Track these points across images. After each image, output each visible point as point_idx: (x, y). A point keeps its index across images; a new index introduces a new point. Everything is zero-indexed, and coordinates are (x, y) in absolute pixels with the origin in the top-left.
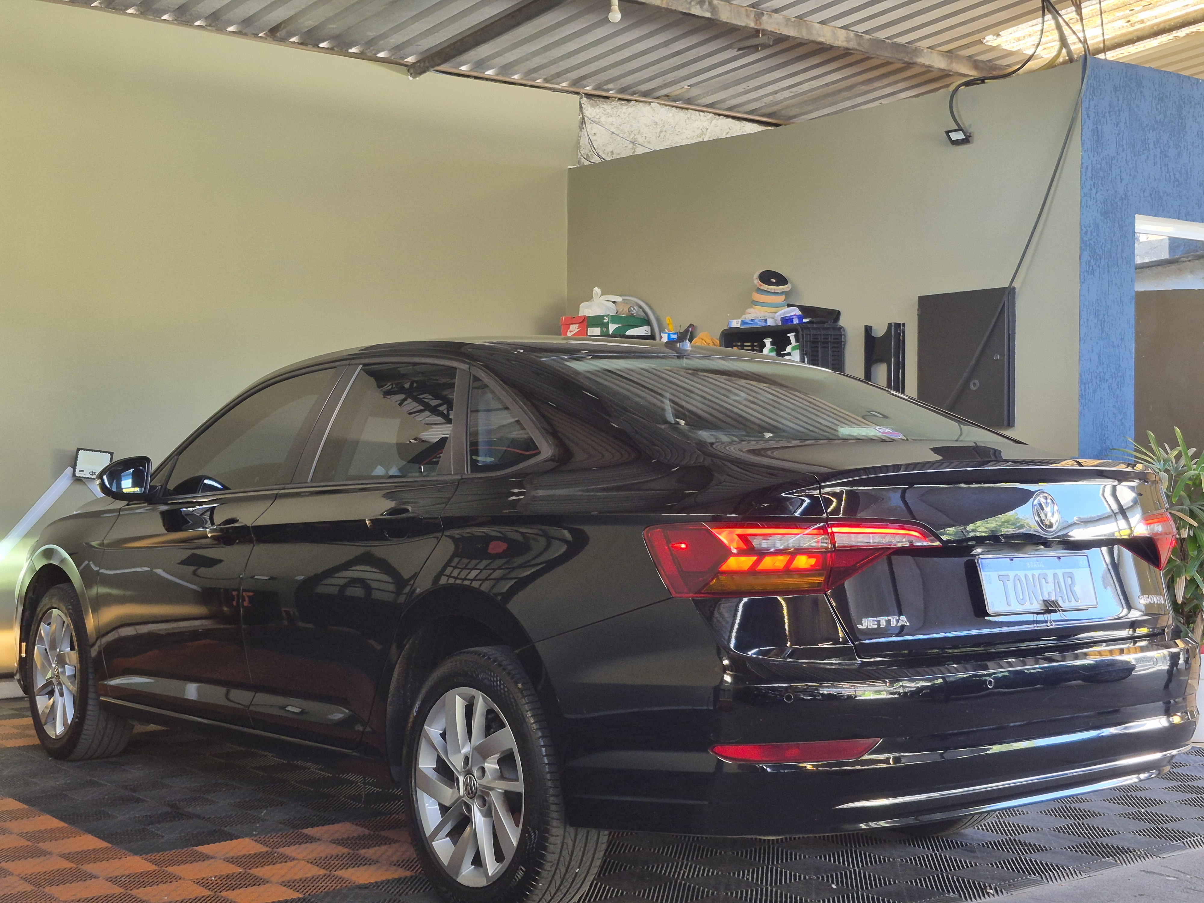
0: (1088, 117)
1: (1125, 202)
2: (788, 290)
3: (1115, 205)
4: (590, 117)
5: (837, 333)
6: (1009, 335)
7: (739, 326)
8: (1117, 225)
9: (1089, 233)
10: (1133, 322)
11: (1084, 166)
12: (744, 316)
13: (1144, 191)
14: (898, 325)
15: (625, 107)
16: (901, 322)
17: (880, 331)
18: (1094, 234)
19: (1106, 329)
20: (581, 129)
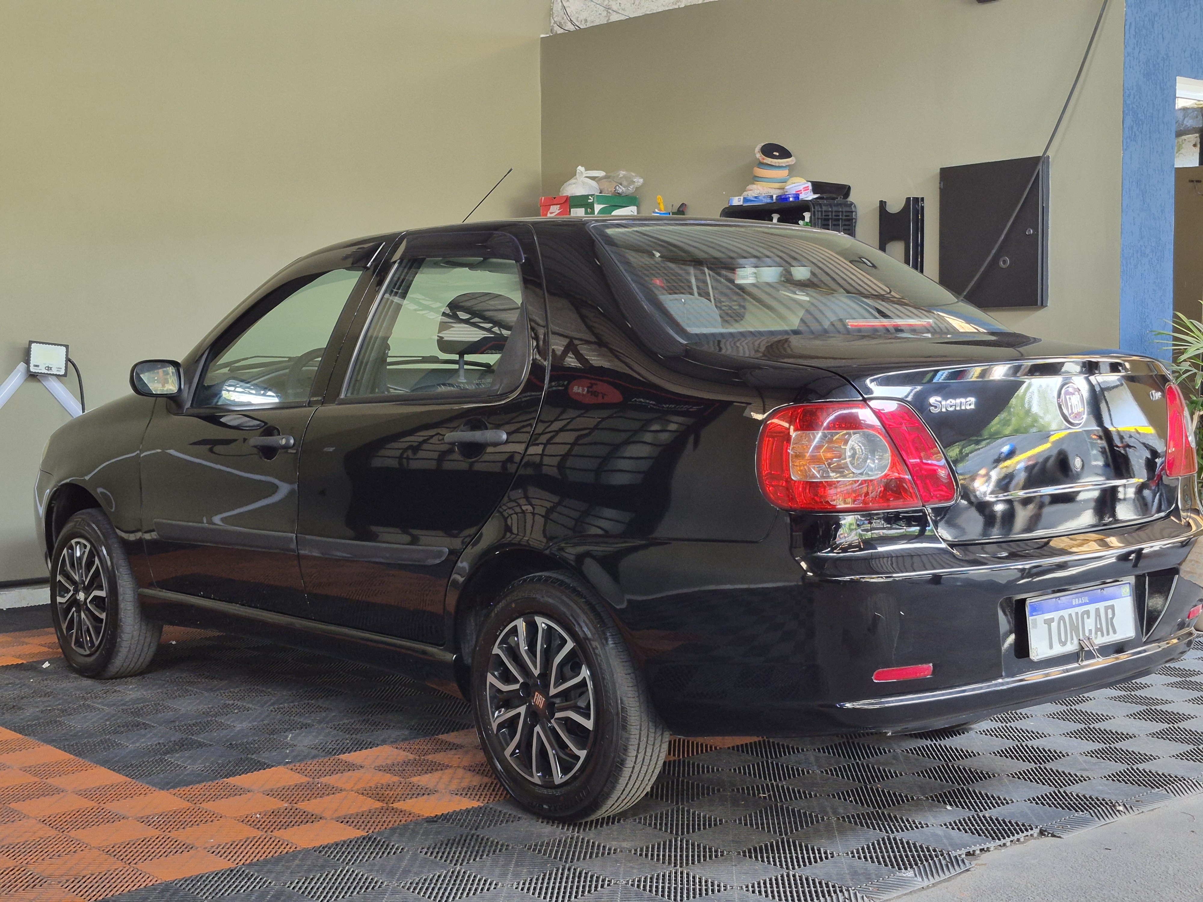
1: (1167, 62)
2: (793, 163)
3: (1157, 66)
5: (848, 209)
6: (1043, 207)
7: (741, 203)
8: (1158, 87)
9: (1132, 96)
11: (1128, 22)
12: (745, 193)
13: (1185, 52)
14: (916, 200)
16: (920, 196)
17: (895, 206)
18: (1137, 97)
19: (1148, 200)
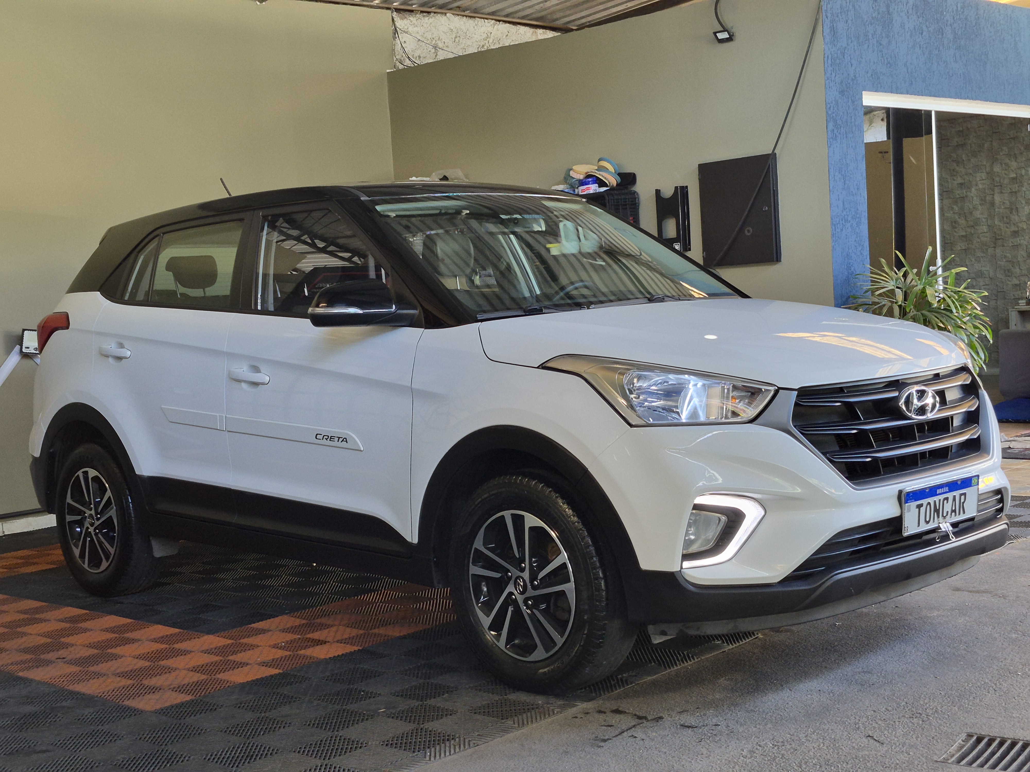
0: (827, 17)
1: (855, 82)
3: (848, 85)
4: (400, 28)
5: (634, 197)
6: (774, 190)
8: (850, 100)
9: (832, 108)
10: (865, 175)
11: (826, 56)
13: (867, 73)
14: (682, 188)
15: (427, 18)
16: (685, 185)
17: (668, 192)
18: (836, 108)
19: (847, 182)
20: (394, 38)
